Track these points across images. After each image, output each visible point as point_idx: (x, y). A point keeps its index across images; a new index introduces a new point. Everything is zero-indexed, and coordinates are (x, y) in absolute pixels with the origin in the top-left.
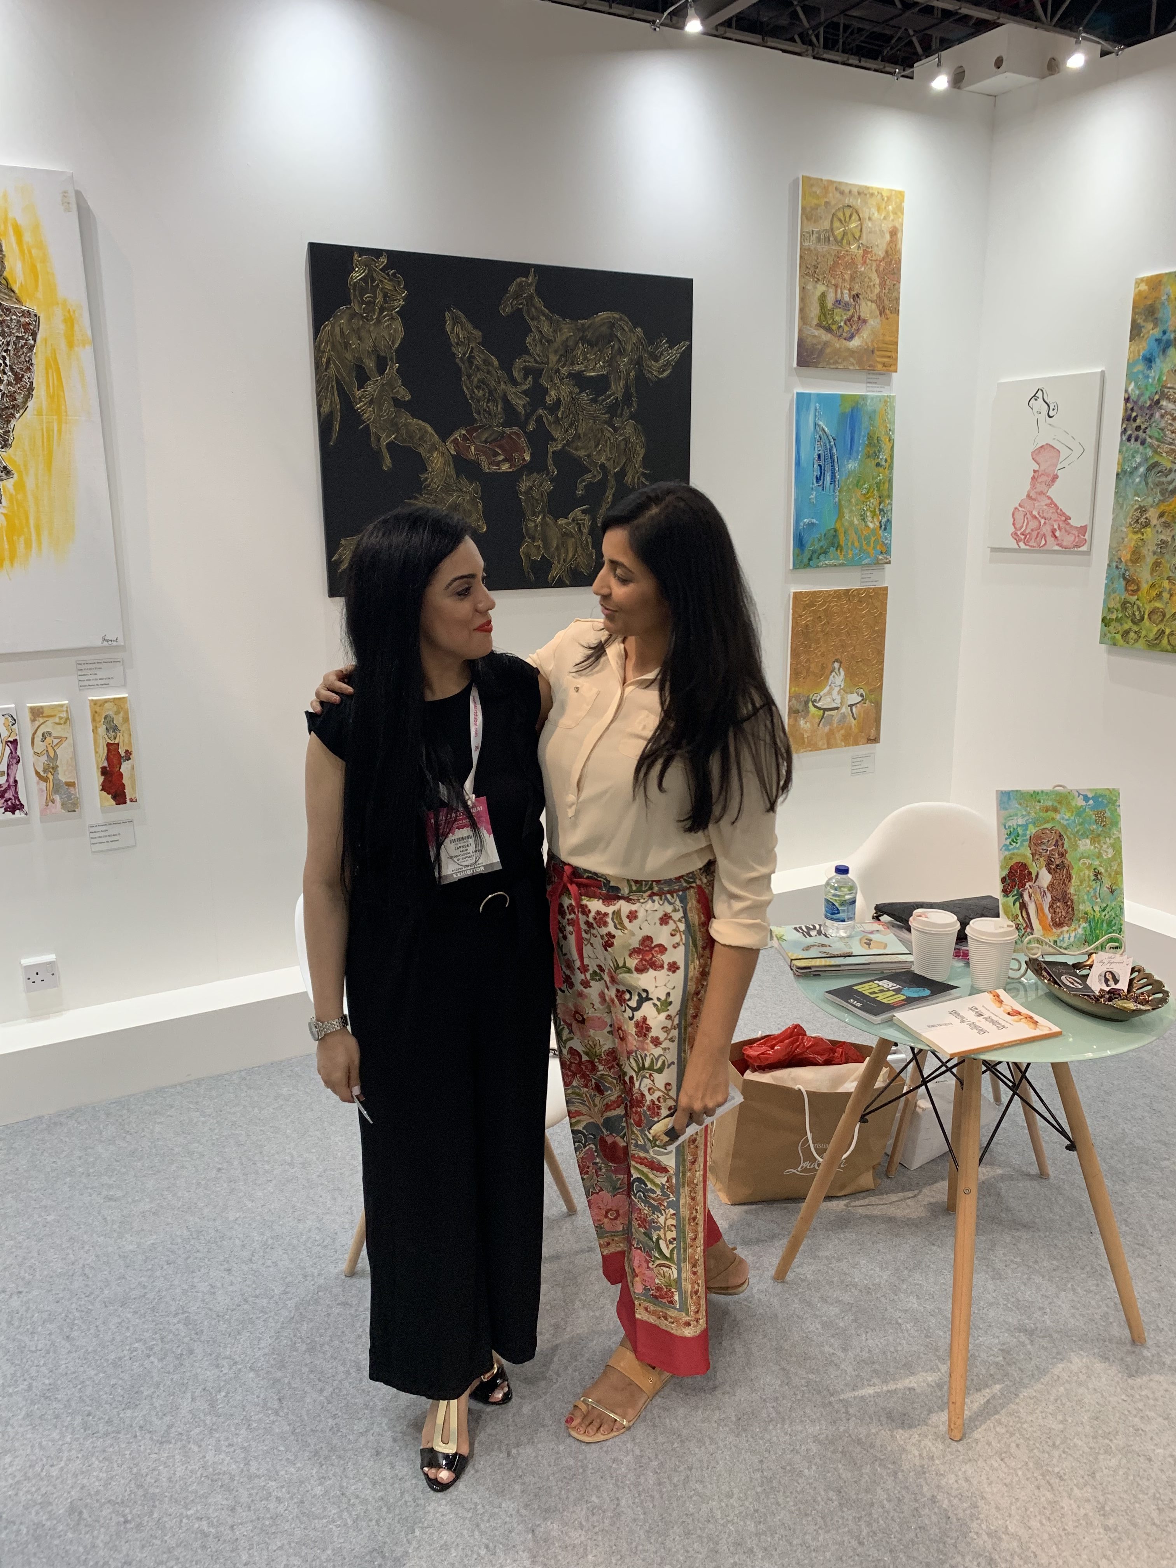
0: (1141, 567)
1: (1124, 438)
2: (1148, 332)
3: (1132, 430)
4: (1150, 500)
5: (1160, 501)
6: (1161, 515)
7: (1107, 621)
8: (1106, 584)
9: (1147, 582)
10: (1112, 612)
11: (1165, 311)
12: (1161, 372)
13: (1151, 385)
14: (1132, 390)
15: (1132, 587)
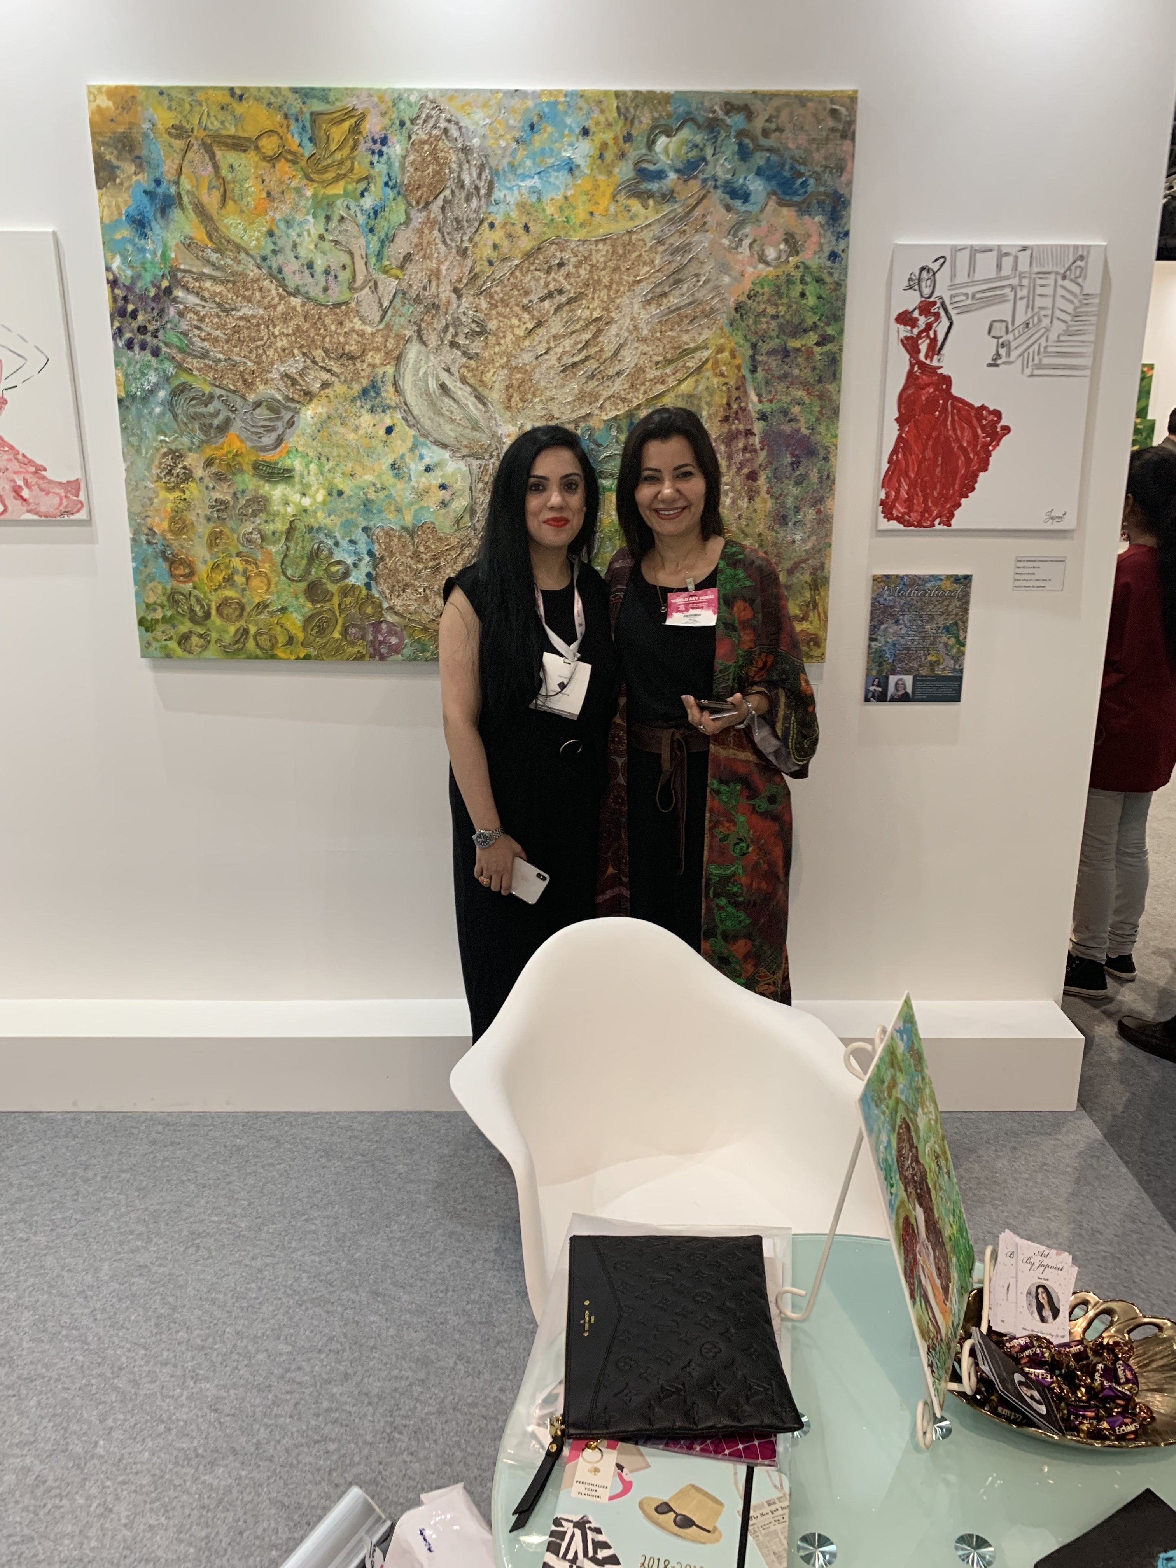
0: (190, 540)
1: (120, 345)
2: (129, 178)
3: (132, 331)
4: (186, 440)
5: (202, 442)
6: (209, 463)
7: (149, 624)
8: (137, 571)
9: (205, 562)
10: (155, 610)
11: (152, 147)
12: (165, 245)
13: (151, 263)
14: (118, 267)
15: (181, 571)
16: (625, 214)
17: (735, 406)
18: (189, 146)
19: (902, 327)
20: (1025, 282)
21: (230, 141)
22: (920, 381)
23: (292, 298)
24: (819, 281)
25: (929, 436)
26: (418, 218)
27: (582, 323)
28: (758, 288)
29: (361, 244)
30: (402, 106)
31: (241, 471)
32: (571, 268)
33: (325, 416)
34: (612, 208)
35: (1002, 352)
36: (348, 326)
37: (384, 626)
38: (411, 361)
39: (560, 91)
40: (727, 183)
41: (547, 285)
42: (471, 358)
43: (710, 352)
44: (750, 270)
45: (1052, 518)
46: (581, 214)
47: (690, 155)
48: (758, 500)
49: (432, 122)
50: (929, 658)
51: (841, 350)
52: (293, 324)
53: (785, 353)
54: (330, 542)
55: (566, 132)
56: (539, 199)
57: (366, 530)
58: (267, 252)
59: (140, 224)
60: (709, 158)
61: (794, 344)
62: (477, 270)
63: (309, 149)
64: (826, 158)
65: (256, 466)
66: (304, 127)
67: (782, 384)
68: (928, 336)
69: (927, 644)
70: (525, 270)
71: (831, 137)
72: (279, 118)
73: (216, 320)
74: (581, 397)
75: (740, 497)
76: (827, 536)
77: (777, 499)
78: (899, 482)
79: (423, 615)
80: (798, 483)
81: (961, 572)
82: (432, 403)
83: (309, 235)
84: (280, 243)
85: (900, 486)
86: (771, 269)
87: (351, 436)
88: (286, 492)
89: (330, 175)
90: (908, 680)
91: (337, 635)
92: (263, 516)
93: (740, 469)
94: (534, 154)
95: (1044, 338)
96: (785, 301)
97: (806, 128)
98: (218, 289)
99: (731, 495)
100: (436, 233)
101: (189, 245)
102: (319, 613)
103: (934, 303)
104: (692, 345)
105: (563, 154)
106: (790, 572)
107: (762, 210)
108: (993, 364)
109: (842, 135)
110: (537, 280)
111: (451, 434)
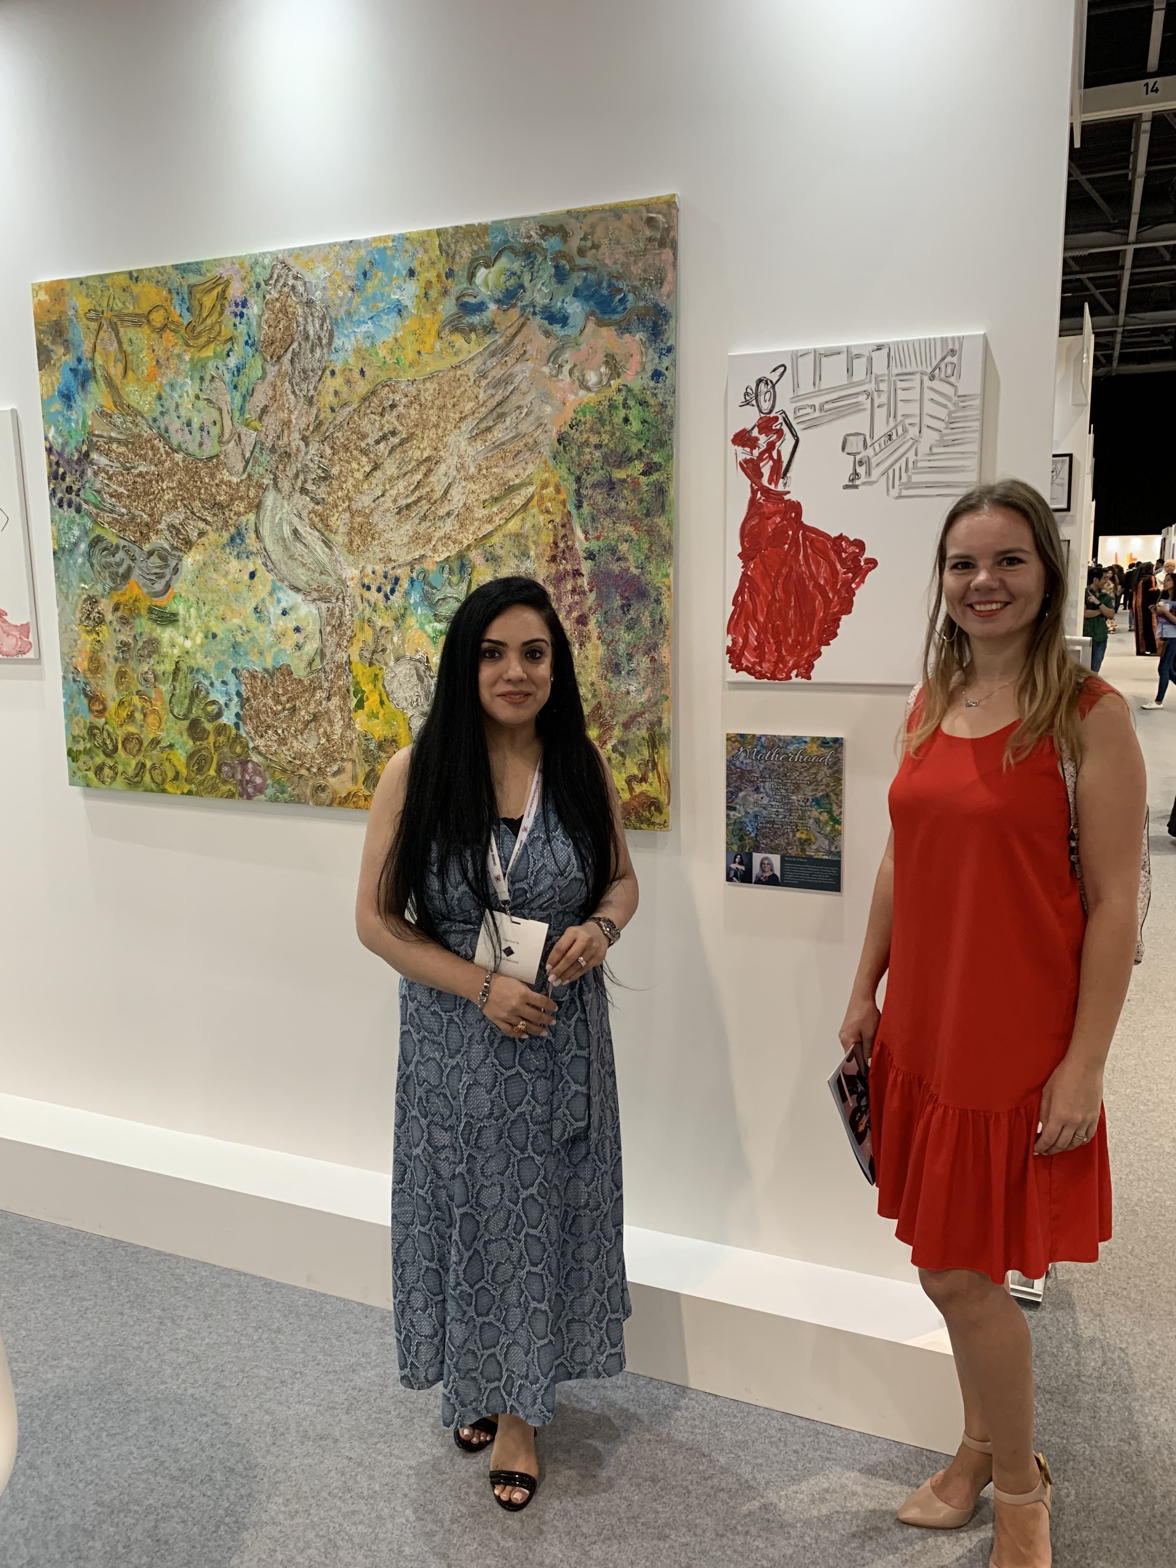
0: (103, 678)
1: (55, 503)
2: (60, 359)
3: (62, 492)
4: (99, 587)
5: (111, 588)
6: (116, 608)
7: (74, 755)
8: (66, 705)
9: (114, 700)
10: (79, 742)
11: (75, 331)
12: (84, 414)
13: (75, 431)
14: (53, 437)
15: (97, 707)
16: (450, 350)
17: (562, 545)
18: (100, 327)
19: (740, 449)
20: (883, 386)
21: (129, 318)
22: (765, 510)
23: (176, 455)
24: (643, 403)
25: (779, 573)
26: (272, 371)
27: (413, 463)
28: (580, 417)
29: (229, 399)
30: (258, 270)
31: (139, 615)
32: (401, 409)
33: (201, 563)
34: (438, 345)
35: (861, 470)
36: (219, 476)
37: (250, 765)
38: (269, 509)
39: (388, 237)
40: (545, 308)
41: (381, 427)
42: (318, 503)
43: (534, 488)
44: (571, 397)
46: (410, 355)
47: (508, 283)
48: (589, 646)
49: (282, 281)
50: (798, 835)
51: (669, 479)
52: (176, 478)
53: (610, 485)
54: (207, 683)
55: (395, 275)
56: (373, 344)
57: (235, 671)
58: (157, 414)
59: (67, 398)
60: (527, 284)
61: (619, 474)
63: (187, 318)
64: (645, 271)
65: (150, 610)
66: (183, 299)
67: (608, 519)
68: (771, 457)
69: (794, 818)
70: (361, 414)
71: (649, 247)
72: (165, 293)
73: (120, 478)
74: (415, 538)
76: (663, 686)
77: (609, 645)
78: (747, 627)
79: (282, 756)
80: (629, 628)
81: (830, 734)
82: (286, 548)
83: (188, 395)
84: (166, 404)
85: (747, 632)
86: (593, 395)
87: (222, 582)
88: (172, 635)
89: (203, 340)
91: (212, 772)
92: (156, 657)
93: (569, 612)
94: (367, 300)
95: (913, 451)
96: (608, 428)
97: (623, 240)
98: (122, 449)
100: (287, 383)
101: (101, 412)
102: (199, 751)
103: (776, 419)
104: (517, 481)
105: (393, 297)
106: (626, 726)
107: (582, 331)
108: (851, 486)
109: (662, 244)
110: (373, 424)
111: (303, 577)
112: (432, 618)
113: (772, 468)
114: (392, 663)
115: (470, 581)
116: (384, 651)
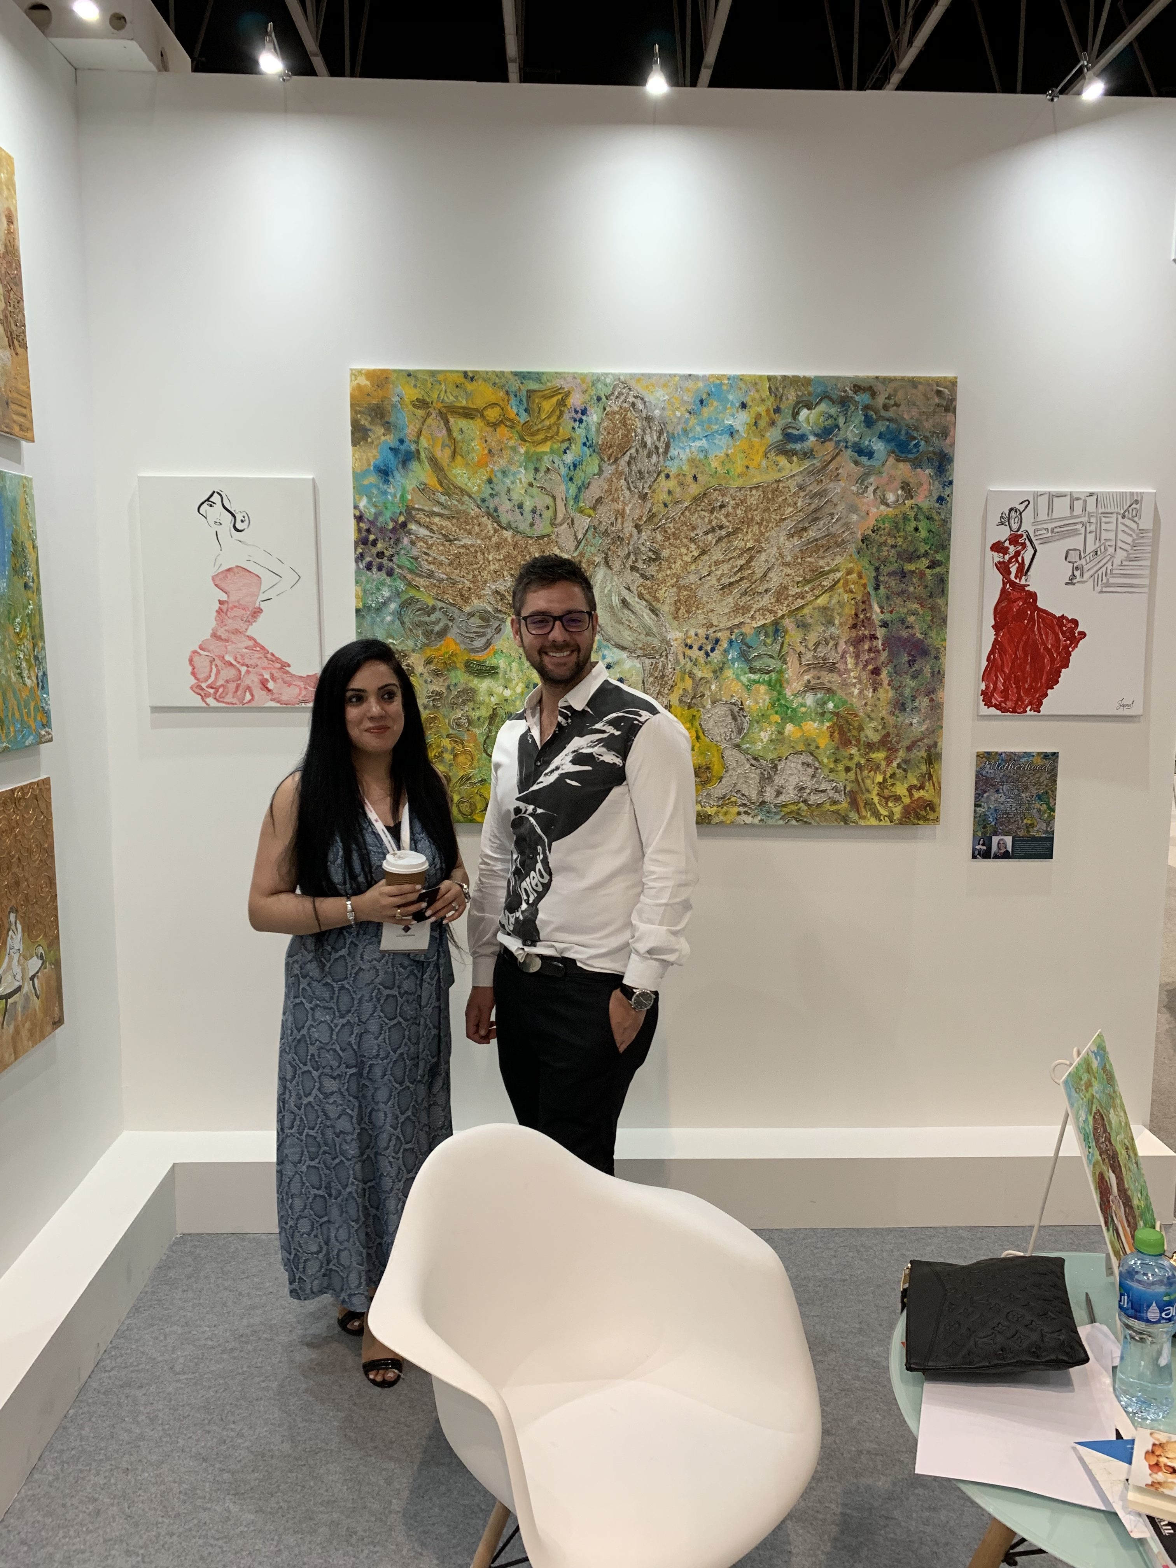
1: (361, 566)
2: (379, 438)
3: (372, 556)
4: (410, 643)
5: (424, 645)
6: (429, 662)
11: (399, 415)
12: (404, 489)
13: (392, 503)
14: (364, 506)
16: (774, 467)
17: (862, 616)
18: (428, 415)
19: (996, 554)
20: (1093, 520)
21: (461, 411)
22: (1012, 596)
23: (505, 531)
24: (930, 518)
26: (609, 470)
27: (737, 551)
28: (880, 525)
29: (562, 490)
30: (600, 386)
31: (455, 668)
32: (729, 509)
34: (764, 463)
35: (1077, 573)
38: (599, 581)
39: (724, 376)
40: (856, 444)
41: (710, 522)
42: (647, 579)
43: (841, 574)
44: (874, 510)
45: (1123, 706)
46: (739, 468)
47: (826, 423)
48: (880, 690)
49: (623, 398)
50: (1025, 821)
51: (948, 572)
52: (504, 552)
53: (903, 575)
55: (729, 406)
56: (706, 457)
59: (385, 473)
60: (841, 425)
61: (909, 567)
62: (654, 510)
63: (524, 417)
64: (934, 426)
65: (468, 664)
66: (521, 401)
67: (900, 599)
68: (1017, 561)
69: (1023, 809)
70: (692, 510)
71: (937, 410)
72: (501, 394)
73: (441, 548)
74: (738, 609)
75: (866, 688)
76: (939, 719)
77: (897, 690)
80: (914, 677)
81: (1049, 750)
82: (614, 614)
83: (521, 482)
84: (496, 487)
86: (891, 509)
88: (491, 685)
89: (540, 437)
90: (1009, 840)
92: (471, 704)
93: (865, 666)
94: (703, 422)
95: (1110, 563)
96: (902, 534)
97: (918, 403)
98: (445, 523)
99: (858, 686)
100: (623, 481)
101: (423, 490)
103: (1022, 536)
104: (827, 568)
105: (726, 422)
106: (909, 749)
107: (883, 465)
108: (1070, 583)
109: (947, 410)
110: (703, 518)
111: (629, 638)
112: (747, 670)
113: (1018, 568)
114: (709, 706)
115: (783, 643)
116: (703, 696)
